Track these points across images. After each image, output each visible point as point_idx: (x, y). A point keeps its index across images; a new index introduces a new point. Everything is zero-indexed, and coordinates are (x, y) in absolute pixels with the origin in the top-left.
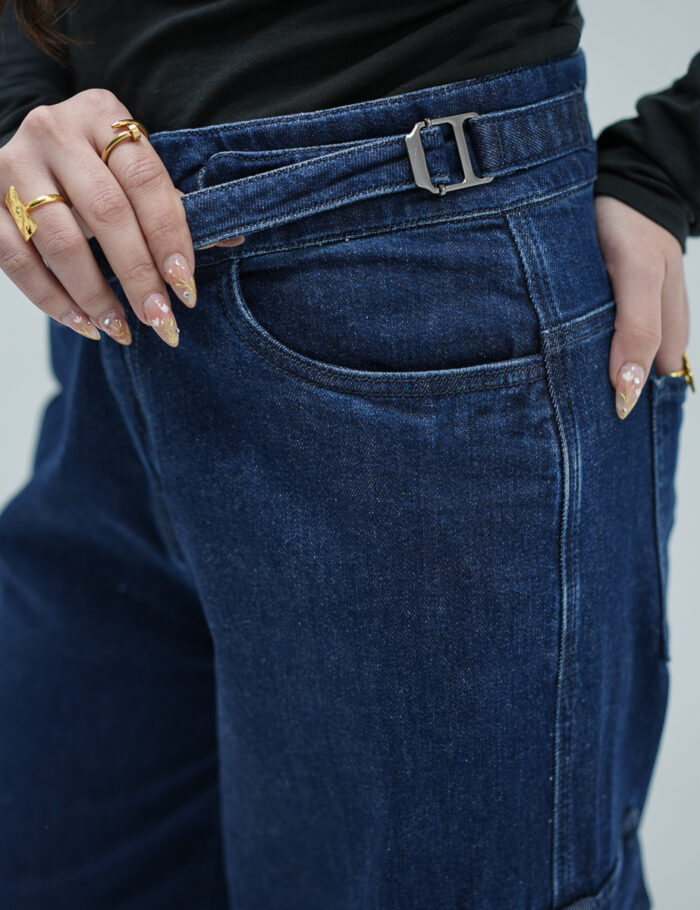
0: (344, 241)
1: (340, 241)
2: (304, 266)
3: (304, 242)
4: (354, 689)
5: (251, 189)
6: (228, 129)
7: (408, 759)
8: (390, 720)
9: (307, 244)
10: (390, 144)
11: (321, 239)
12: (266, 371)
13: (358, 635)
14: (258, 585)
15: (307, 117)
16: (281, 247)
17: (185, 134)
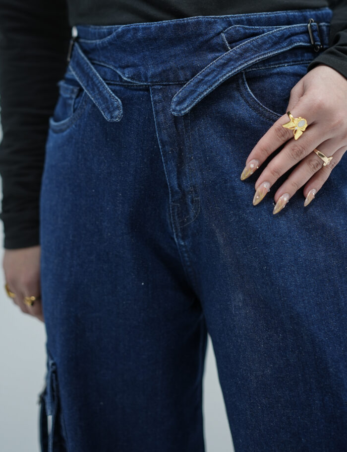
0: (284, 66)
1: (283, 66)
2: (271, 75)
3: (270, 65)
4: (314, 268)
5: (260, 41)
6: (233, 17)
7: (342, 297)
8: (332, 279)
9: (272, 67)
10: (301, 26)
11: (276, 64)
12: (262, 121)
13: (312, 240)
14: (261, 227)
15: (267, 14)
16: (261, 67)
17: (213, 18)
